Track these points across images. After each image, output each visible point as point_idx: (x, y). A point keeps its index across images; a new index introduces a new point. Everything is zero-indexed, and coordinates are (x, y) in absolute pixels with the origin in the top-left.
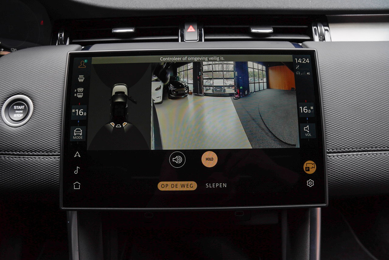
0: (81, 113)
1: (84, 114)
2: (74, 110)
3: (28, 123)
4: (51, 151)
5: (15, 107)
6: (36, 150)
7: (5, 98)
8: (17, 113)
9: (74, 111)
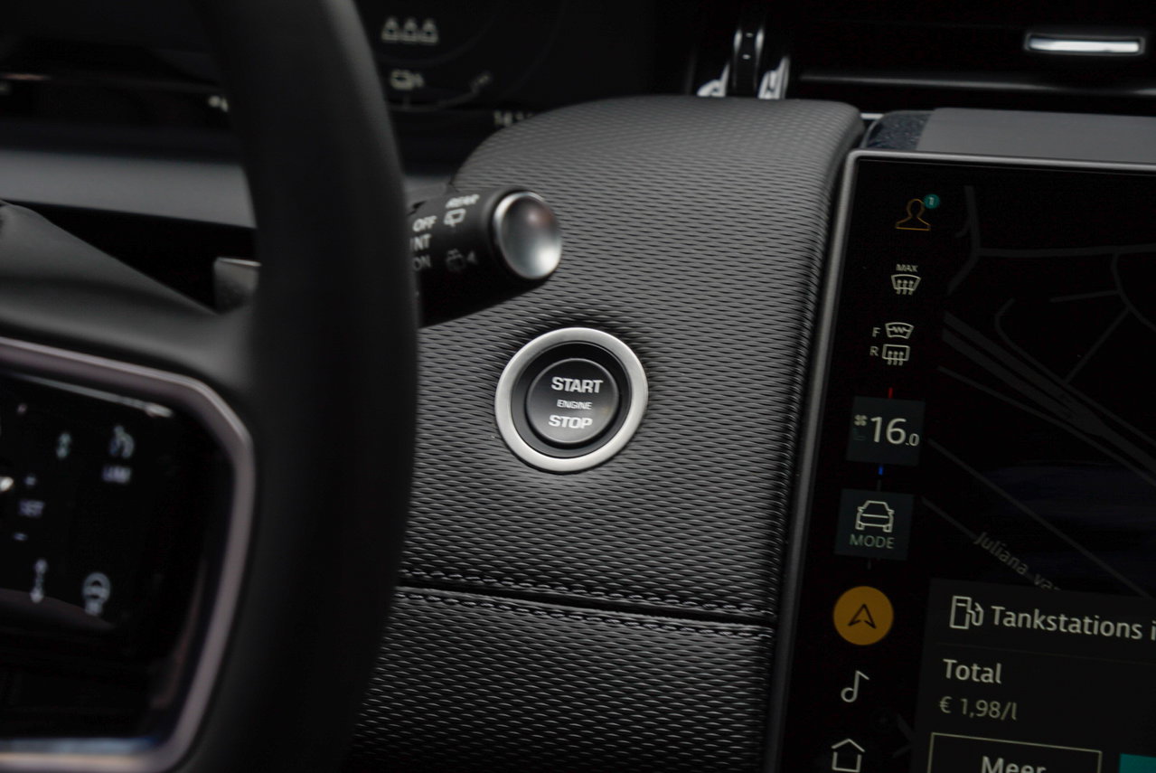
0: (893, 432)
1: (907, 440)
2: (864, 417)
3: (620, 458)
4: (721, 596)
5: (555, 380)
6: (649, 588)
7: (517, 335)
8: (565, 411)
9: (864, 423)
